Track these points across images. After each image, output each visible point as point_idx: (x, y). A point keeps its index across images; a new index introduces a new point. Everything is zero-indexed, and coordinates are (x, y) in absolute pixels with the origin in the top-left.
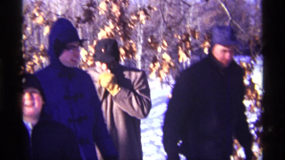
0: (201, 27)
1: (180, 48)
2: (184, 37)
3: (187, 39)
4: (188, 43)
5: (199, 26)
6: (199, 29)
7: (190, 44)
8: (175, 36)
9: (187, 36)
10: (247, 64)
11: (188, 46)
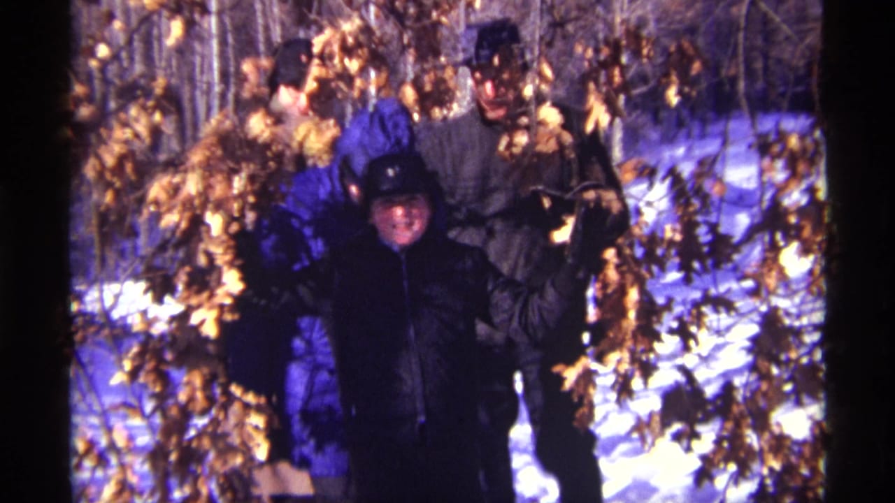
0: (658, 21)
1: (592, 86)
2: (605, 53)
3: (614, 60)
4: (617, 72)
5: (651, 17)
6: (651, 28)
7: (622, 74)
8: (579, 49)
9: (616, 48)
10: (802, 137)
11: (617, 79)
